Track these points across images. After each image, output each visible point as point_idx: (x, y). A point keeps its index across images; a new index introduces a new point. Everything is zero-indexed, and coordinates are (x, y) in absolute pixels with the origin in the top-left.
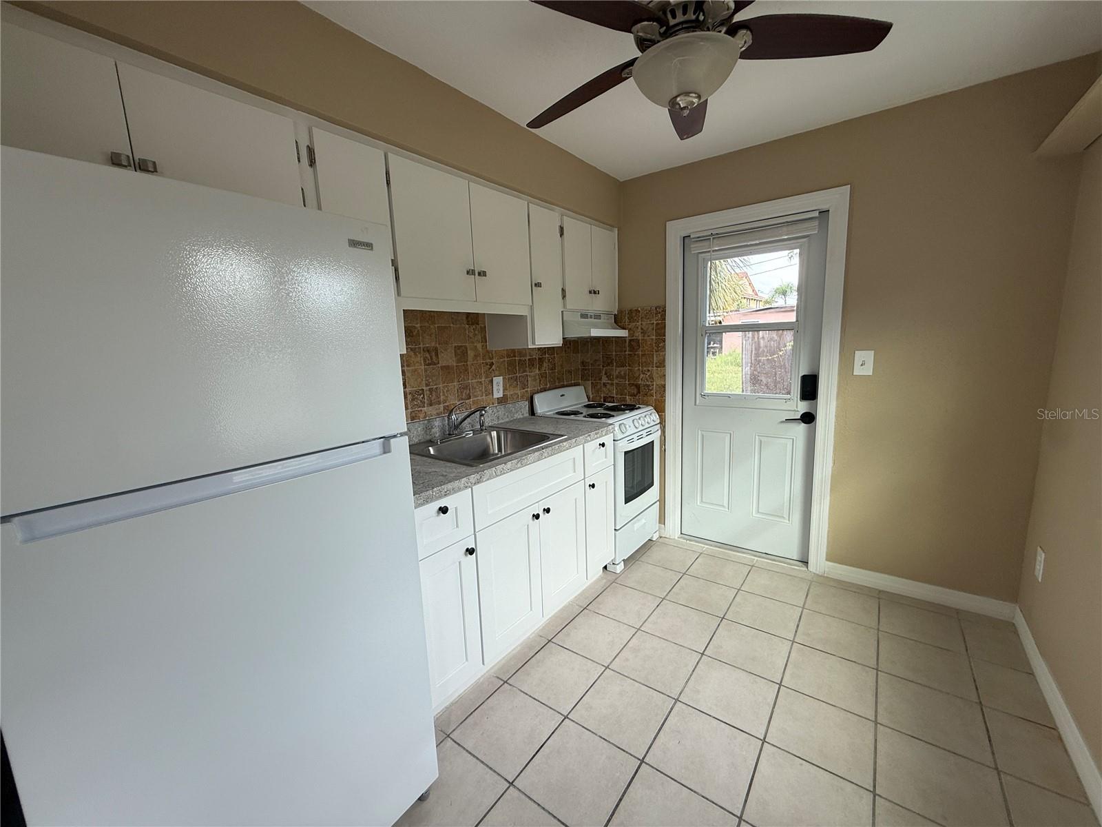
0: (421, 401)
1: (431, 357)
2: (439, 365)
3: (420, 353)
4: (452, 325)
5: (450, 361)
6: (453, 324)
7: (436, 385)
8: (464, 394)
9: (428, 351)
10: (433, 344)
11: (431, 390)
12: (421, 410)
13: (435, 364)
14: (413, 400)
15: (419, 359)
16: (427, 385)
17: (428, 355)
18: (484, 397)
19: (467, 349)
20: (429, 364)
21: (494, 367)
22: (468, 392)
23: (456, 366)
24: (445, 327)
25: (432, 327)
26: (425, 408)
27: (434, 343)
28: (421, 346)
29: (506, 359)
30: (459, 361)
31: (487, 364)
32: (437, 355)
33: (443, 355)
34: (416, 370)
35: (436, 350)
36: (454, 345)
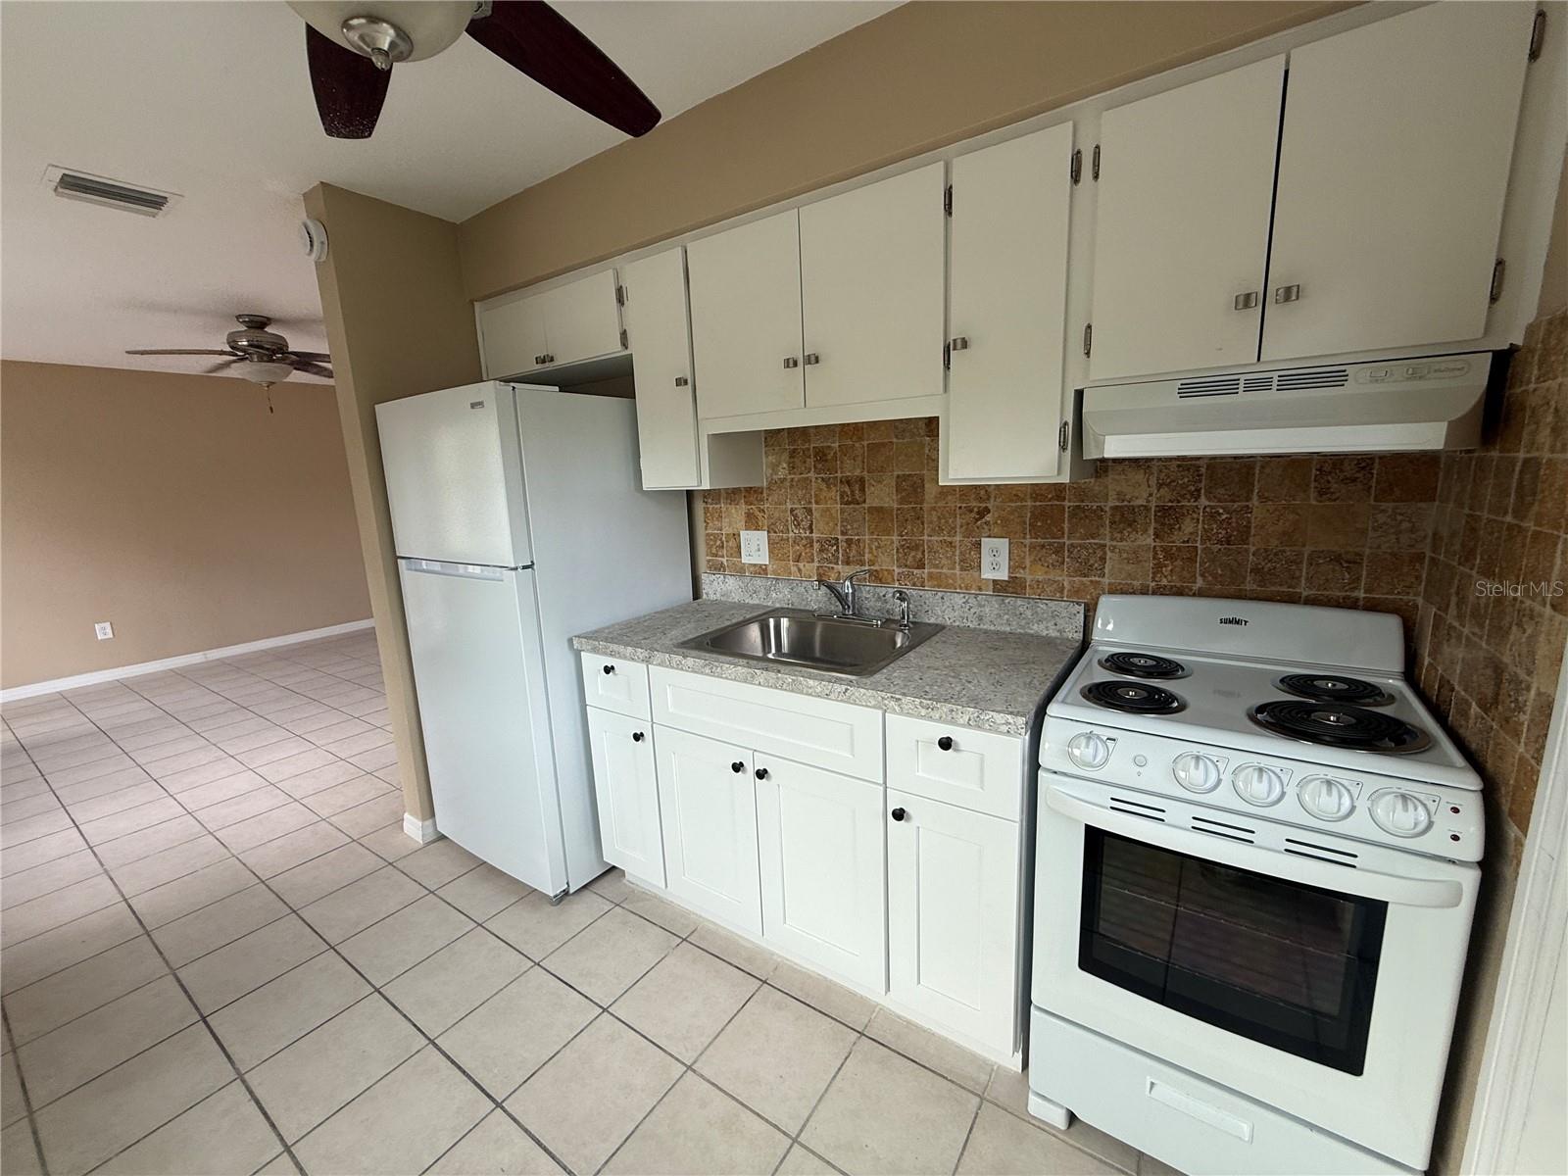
0: (833, 555)
1: (852, 492)
2: (866, 506)
3: (835, 486)
4: (895, 440)
5: (887, 499)
6: (897, 437)
7: (858, 534)
8: (910, 559)
9: (848, 482)
10: (857, 472)
11: (849, 542)
12: (833, 568)
13: (858, 504)
14: (821, 551)
15: (834, 493)
16: (843, 533)
17: (847, 489)
18: (957, 571)
19: (923, 481)
20: (846, 504)
21: (988, 518)
22: (919, 555)
23: (898, 509)
24: (883, 445)
25: (857, 445)
26: (840, 567)
27: (859, 471)
28: (839, 475)
29: (1029, 503)
30: (902, 501)
31: (971, 511)
32: (863, 490)
33: (873, 489)
34: (828, 509)
35: (862, 481)
36: (896, 473)
